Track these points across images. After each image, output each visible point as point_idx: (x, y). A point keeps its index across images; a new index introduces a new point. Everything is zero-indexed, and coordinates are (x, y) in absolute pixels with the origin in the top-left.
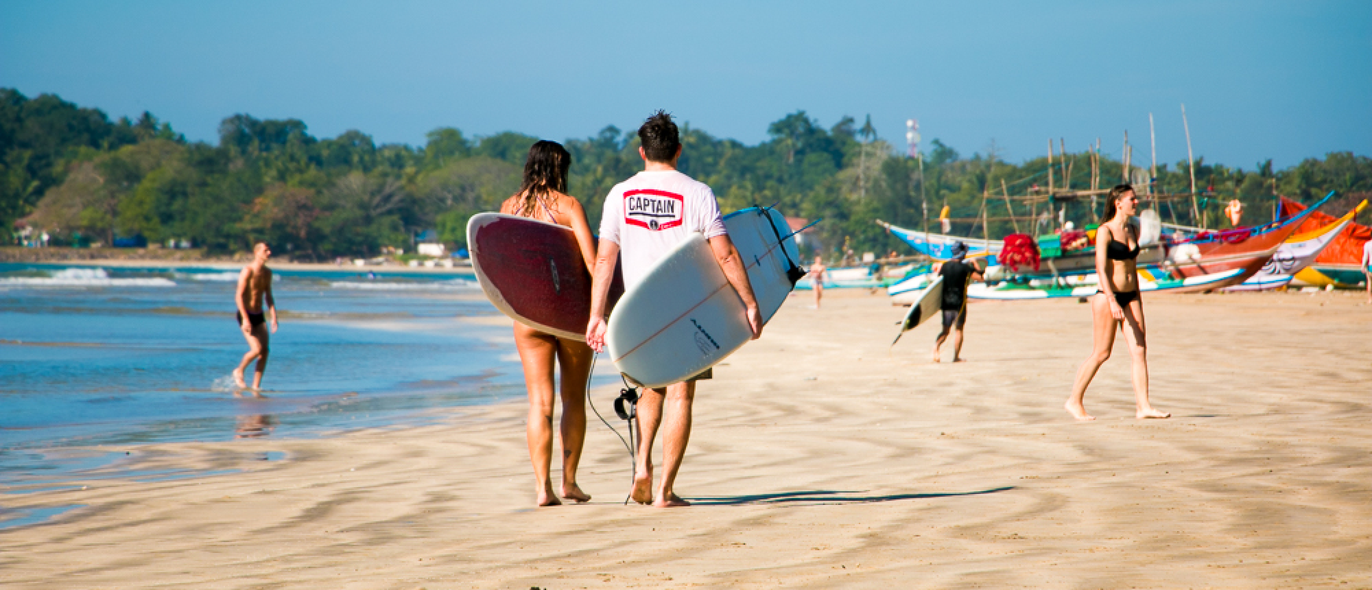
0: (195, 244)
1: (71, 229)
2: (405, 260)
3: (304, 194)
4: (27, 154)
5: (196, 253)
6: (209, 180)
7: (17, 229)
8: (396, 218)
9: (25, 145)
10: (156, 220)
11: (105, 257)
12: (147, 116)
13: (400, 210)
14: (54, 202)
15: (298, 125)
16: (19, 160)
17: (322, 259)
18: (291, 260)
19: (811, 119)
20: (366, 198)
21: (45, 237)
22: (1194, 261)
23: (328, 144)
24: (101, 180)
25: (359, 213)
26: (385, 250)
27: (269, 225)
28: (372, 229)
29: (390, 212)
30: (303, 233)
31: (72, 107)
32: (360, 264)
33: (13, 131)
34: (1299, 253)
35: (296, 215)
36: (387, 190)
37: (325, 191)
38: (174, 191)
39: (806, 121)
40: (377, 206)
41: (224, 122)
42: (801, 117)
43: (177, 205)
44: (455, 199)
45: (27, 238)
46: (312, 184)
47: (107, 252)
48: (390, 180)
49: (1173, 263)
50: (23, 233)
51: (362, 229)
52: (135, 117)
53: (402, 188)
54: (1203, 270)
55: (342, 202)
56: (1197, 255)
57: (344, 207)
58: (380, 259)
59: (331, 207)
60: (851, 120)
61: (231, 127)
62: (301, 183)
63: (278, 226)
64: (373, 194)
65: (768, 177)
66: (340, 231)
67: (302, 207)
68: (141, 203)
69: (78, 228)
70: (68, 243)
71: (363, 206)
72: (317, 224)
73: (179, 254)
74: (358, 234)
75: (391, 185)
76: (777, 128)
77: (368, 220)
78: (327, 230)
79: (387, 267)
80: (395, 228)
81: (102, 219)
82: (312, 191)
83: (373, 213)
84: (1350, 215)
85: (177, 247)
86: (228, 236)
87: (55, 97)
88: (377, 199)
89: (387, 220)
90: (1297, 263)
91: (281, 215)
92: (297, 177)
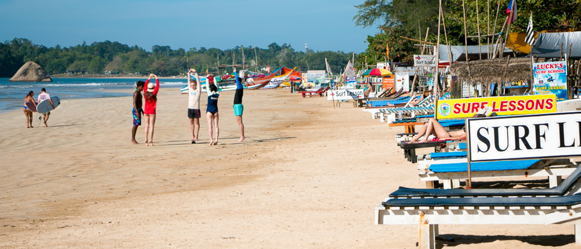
0: (140, 73)
1: (115, 70)
2: (184, 76)
3: (163, 62)
4: (108, 54)
5: (141, 75)
6: (143, 59)
7: (104, 70)
8: (182, 67)
9: (108, 53)
10: (132, 68)
11: (122, 76)
12: (136, 46)
13: (183, 65)
14: (111, 65)
15: (169, 47)
16: (106, 56)
17: (167, 76)
18: (160, 77)
19: (277, 44)
20: (176, 63)
21: (110, 72)
22: (252, 82)
23: (175, 51)
24: (121, 60)
25: (174, 66)
26: (181, 74)
27: (155, 69)
28: (178, 70)
29: (181, 66)
30: (162, 70)
31: (120, 44)
32: (174, 77)
33: (105, 50)
34: (281, 79)
35: (161, 67)
36: (180, 61)
37: (167, 62)
38: (136, 62)
39: (276, 44)
40: (178, 65)
41: (153, 47)
42: (275, 44)
43: (136, 65)
44: (195, 63)
45: (106, 72)
46: (164, 60)
47: (122, 75)
48: (181, 59)
49: (247, 83)
50: (106, 71)
51: (175, 70)
52: (134, 46)
53: (184, 60)
54: (254, 84)
55: (171, 64)
56: (253, 81)
57: (171, 65)
58: (179, 76)
59: (168, 65)
60: (286, 44)
61: (154, 48)
62: (162, 60)
63: (157, 69)
64: (177, 62)
65: (268, 57)
66: (170, 70)
67: (162, 65)
68: (129, 65)
69: (116, 70)
70: (115, 73)
71: (175, 65)
72: (165, 69)
73: (137, 75)
74: (174, 71)
75: (181, 60)
76: (270, 46)
77: (176, 68)
78: (167, 70)
79: (180, 78)
80: (182, 69)
81: (121, 68)
82: (164, 62)
83: (177, 66)
84: (292, 70)
85: (137, 74)
86: (147, 71)
87: (117, 42)
88: (178, 63)
89: (180, 67)
90: (280, 82)
91: (158, 67)
92: (161, 58)
